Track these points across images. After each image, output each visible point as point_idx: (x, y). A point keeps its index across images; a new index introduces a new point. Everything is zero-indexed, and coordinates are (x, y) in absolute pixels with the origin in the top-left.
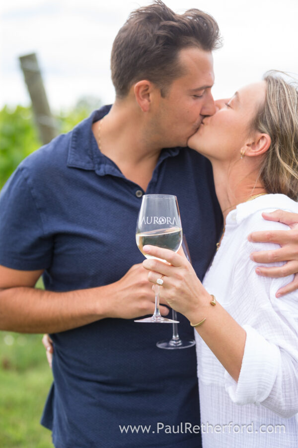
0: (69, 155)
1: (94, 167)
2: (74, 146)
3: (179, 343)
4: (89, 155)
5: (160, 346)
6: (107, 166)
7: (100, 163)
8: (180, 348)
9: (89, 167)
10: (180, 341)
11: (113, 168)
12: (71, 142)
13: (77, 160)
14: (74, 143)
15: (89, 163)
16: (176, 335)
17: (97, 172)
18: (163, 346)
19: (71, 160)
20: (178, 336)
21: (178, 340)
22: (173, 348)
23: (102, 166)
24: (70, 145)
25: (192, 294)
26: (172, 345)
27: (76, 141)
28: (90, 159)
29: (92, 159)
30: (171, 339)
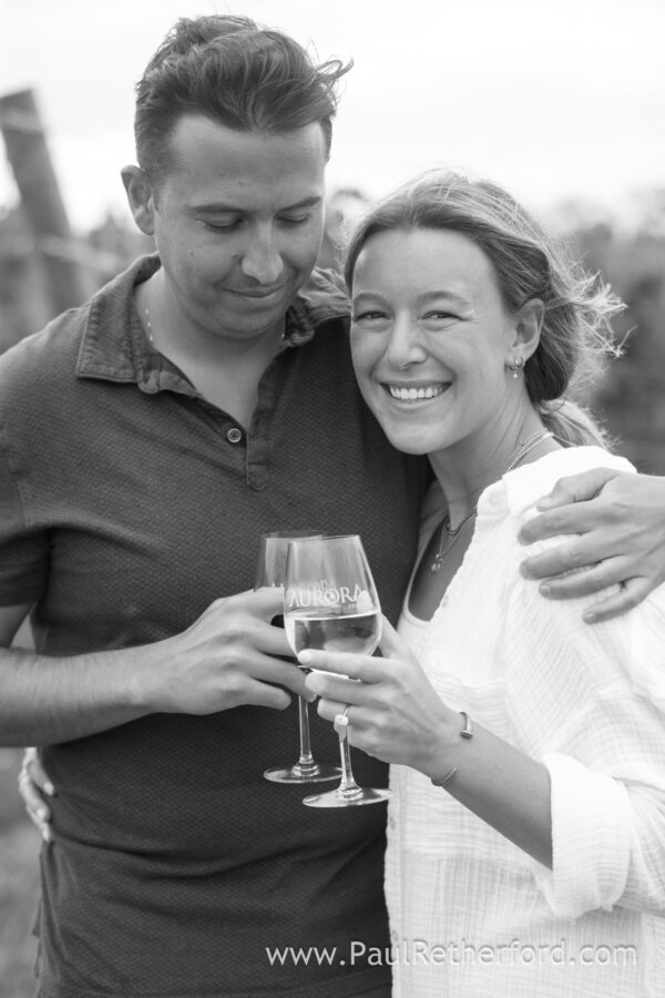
0: (81, 353)
1: (135, 377)
2: (92, 333)
3: (313, 772)
4: (125, 352)
5: (274, 776)
6: (164, 374)
7: (148, 368)
8: (315, 781)
9: (125, 376)
10: (315, 768)
11: (177, 378)
12: (86, 324)
13: (97, 363)
14: (94, 326)
15: (124, 367)
16: (306, 753)
17: (143, 387)
18: (278, 777)
19: (83, 365)
20: (310, 756)
21: (312, 765)
22: (299, 782)
23: (153, 374)
24: (85, 330)
25: (416, 730)
26: (298, 774)
27: (97, 323)
28: (127, 361)
29: (132, 360)
30: (295, 761)
